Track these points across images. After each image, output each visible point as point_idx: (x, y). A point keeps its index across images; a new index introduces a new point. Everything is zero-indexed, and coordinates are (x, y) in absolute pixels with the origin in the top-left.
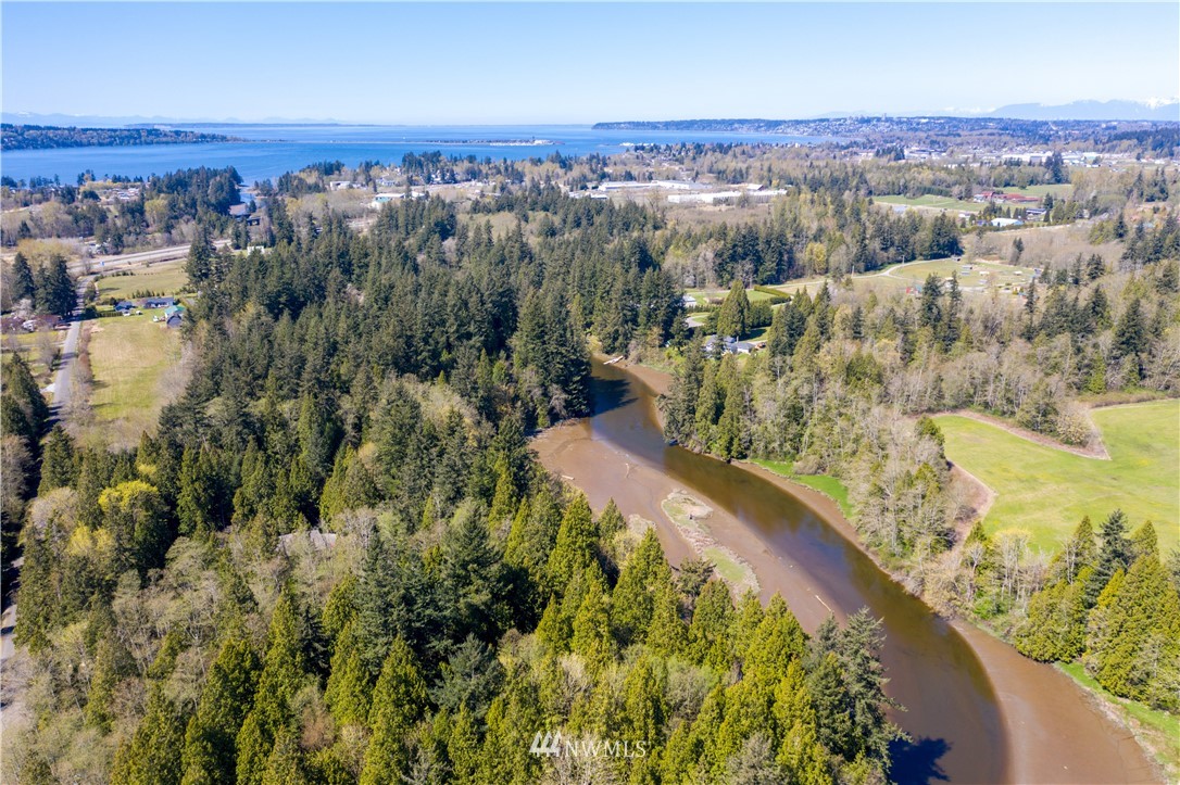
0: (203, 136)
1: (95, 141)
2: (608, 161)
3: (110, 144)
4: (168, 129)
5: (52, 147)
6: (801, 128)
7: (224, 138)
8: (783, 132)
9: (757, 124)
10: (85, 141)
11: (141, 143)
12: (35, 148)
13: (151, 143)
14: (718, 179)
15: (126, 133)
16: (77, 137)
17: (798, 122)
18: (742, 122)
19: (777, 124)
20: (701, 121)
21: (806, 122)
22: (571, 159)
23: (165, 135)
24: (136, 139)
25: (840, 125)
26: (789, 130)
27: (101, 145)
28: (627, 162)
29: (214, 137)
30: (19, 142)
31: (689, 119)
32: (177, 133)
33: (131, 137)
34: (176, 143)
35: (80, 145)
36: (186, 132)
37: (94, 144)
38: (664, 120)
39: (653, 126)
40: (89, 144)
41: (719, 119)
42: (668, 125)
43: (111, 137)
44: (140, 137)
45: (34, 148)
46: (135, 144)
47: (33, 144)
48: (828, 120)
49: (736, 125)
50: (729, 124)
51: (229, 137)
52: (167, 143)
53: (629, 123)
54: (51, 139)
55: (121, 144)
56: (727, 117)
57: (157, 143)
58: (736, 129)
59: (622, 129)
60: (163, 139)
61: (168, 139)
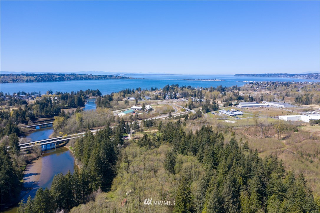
0: (123, 77)
2: (240, 89)
3: (98, 79)
4: (114, 75)
5: (83, 80)
7: (128, 78)
9: (286, 75)
10: (92, 78)
11: (106, 79)
12: (78, 80)
13: (109, 79)
16: (90, 77)
18: (281, 74)
19: (293, 75)
20: (268, 74)
21: (304, 75)
22: (226, 88)
23: (113, 77)
24: (105, 78)
25: (317, 75)
26: (298, 77)
27: (96, 79)
28: (248, 89)
29: (126, 78)
30: (74, 78)
31: (264, 73)
32: (116, 76)
33: (104, 77)
34: (115, 79)
35: (90, 79)
36: (119, 76)
37: (94, 79)
38: (256, 74)
39: (253, 75)
41: (274, 73)
42: (257, 75)
43: (98, 77)
44: (106, 77)
46: (105, 79)
47: (78, 79)
48: (311, 74)
49: (280, 75)
50: (277, 75)
52: (113, 79)
53: (245, 74)
54: (83, 78)
55: (101, 79)
56: (276, 73)
58: (280, 76)
59: (243, 76)
60: (112, 78)
61: (114, 78)
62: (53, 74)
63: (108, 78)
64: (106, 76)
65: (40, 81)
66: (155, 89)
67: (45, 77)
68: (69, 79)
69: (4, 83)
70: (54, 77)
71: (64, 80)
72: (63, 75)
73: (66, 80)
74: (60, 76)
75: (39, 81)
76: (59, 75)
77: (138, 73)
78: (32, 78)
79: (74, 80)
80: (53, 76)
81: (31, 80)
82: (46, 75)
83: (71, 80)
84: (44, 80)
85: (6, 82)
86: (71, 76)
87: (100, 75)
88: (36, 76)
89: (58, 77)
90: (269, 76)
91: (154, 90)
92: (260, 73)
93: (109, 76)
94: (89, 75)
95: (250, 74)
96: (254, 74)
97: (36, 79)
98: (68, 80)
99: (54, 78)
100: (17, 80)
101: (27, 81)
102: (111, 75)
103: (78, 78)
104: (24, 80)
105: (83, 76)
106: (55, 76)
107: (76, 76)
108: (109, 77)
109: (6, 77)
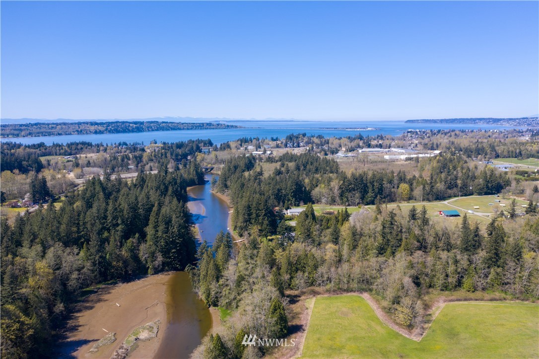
0: (228, 126)
1: (186, 128)
3: (192, 129)
4: (215, 123)
5: (169, 130)
6: (511, 122)
7: (236, 127)
8: (501, 124)
9: (488, 121)
10: (182, 128)
11: (203, 129)
13: (207, 129)
14: (424, 147)
15: (198, 125)
16: (179, 127)
17: (511, 119)
18: (480, 119)
20: (459, 119)
21: (515, 119)
23: (213, 125)
26: (504, 123)
27: (188, 129)
29: (232, 126)
30: (157, 128)
31: (454, 118)
32: (218, 125)
33: (200, 126)
34: (216, 128)
35: (180, 129)
36: (221, 124)
39: (435, 121)
40: (183, 129)
41: (469, 118)
42: (442, 121)
44: (203, 126)
45: (163, 130)
46: (201, 129)
47: (163, 129)
49: (477, 121)
50: (474, 121)
51: (238, 126)
52: (213, 129)
53: (423, 120)
54: (169, 127)
55: (195, 129)
56: (474, 117)
57: (210, 129)
58: (477, 123)
59: (419, 123)
60: (212, 127)
61: (214, 127)
62: (127, 122)
63: (206, 127)
64: (203, 124)
65: (113, 133)
66: (277, 139)
67: (118, 126)
68: (150, 129)
69: (67, 134)
70: (129, 126)
71: (144, 131)
72: (142, 123)
73: (146, 131)
74: (138, 125)
75: (111, 132)
76: (135, 123)
77: (248, 119)
78: (100, 128)
79: (157, 130)
80: (128, 124)
81: (100, 131)
82: (118, 124)
83: (153, 130)
84: (117, 131)
85: (69, 134)
86: (152, 125)
87: (194, 123)
88: (105, 126)
89: (136, 127)
90: (460, 122)
91: (275, 140)
92: (447, 118)
93: (207, 124)
94: (177, 123)
95: (431, 119)
96: (438, 120)
97: (106, 129)
98: (149, 131)
99: (130, 128)
100: (81, 131)
101: (96, 132)
102: (210, 123)
103: (163, 127)
104: (91, 131)
105: (170, 125)
106: (131, 125)
107: (159, 125)
108: (208, 126)
109: (64, 127)
